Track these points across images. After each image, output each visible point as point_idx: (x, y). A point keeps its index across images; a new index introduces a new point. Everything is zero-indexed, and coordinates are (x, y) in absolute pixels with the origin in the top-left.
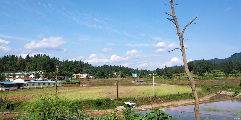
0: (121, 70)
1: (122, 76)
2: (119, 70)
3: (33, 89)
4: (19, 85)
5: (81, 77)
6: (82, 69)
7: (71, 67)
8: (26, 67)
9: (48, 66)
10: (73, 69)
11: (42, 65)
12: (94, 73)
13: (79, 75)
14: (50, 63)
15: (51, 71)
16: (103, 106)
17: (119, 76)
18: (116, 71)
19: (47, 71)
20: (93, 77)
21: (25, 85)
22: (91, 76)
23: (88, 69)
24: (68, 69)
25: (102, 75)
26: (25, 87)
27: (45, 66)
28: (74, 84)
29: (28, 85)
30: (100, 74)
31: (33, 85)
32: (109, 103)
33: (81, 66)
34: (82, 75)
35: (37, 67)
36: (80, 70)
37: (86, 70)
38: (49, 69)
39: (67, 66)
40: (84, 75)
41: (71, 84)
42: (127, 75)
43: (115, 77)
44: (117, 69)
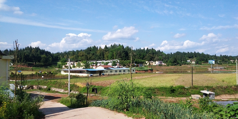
0: (196, 57)
1: (197, 63)
2: (193, 57)
3: (112, 75)
4: (100, 72)
5: (153, 65)
6: (154, 56)
7: (143, 55)
8: (105, 56)
9: (122, 55)
10: (146, 57)
11: (118, 53)
12: (166, 60)
13: (151, 63)
14: (124, 51)
15: (125, 59)
16: (177, 93)
17: (194, 62)
18: (190, 58)
19: (122, 59)
20: (165, 64)
21: (105, 72)
22: (163, 63)
23: (160, 57)
24: (141, 56)
25: (174, 62)
26: (105, 74)
27: (120, 55)
28: (147, 71)
29: (107, 72)
30: (173, 61)
31: (111, 72)
32: (183, 91)
33: (153, 54)
34: (154, 63)
35: (113, 56)
36: (152, 58)
37: (158, 58)
38: (124, 57)
39: (139, 54)
40: (156, 62)
41: (144, 71)
42: (203, 62)
43: (189, 64)
44: (191, 56)
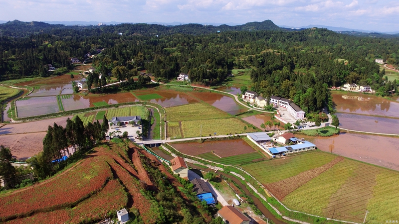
5: (356, 90)
13: (354, 87)
20: (374, 91)
21: (286, 152)
22: (371, 90)
31: (291, 151)
34: (358, 87)
40: (361, 87)
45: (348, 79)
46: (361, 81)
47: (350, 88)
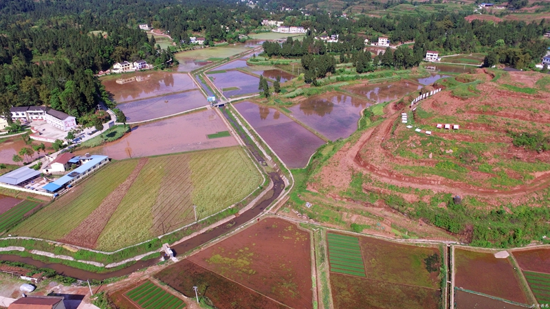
5: (130, 70)
6: (129, 50)
7: (109, 51)
10: (114, 54)
13: (126, 66)
17: (201, 42)
20: (151, 66)
21: (71, 182)
22: (147, 65)
23: (140, 52)
24: (105, 55)
29: (73, 180)
31: (78, 177)
33: (128, 45)
34: (131, 65)
36: (127, 54)
40: (135, 63)
44: (198, 28)
45: (115, 57)
46: (133, 56)
47: (122, 68)
